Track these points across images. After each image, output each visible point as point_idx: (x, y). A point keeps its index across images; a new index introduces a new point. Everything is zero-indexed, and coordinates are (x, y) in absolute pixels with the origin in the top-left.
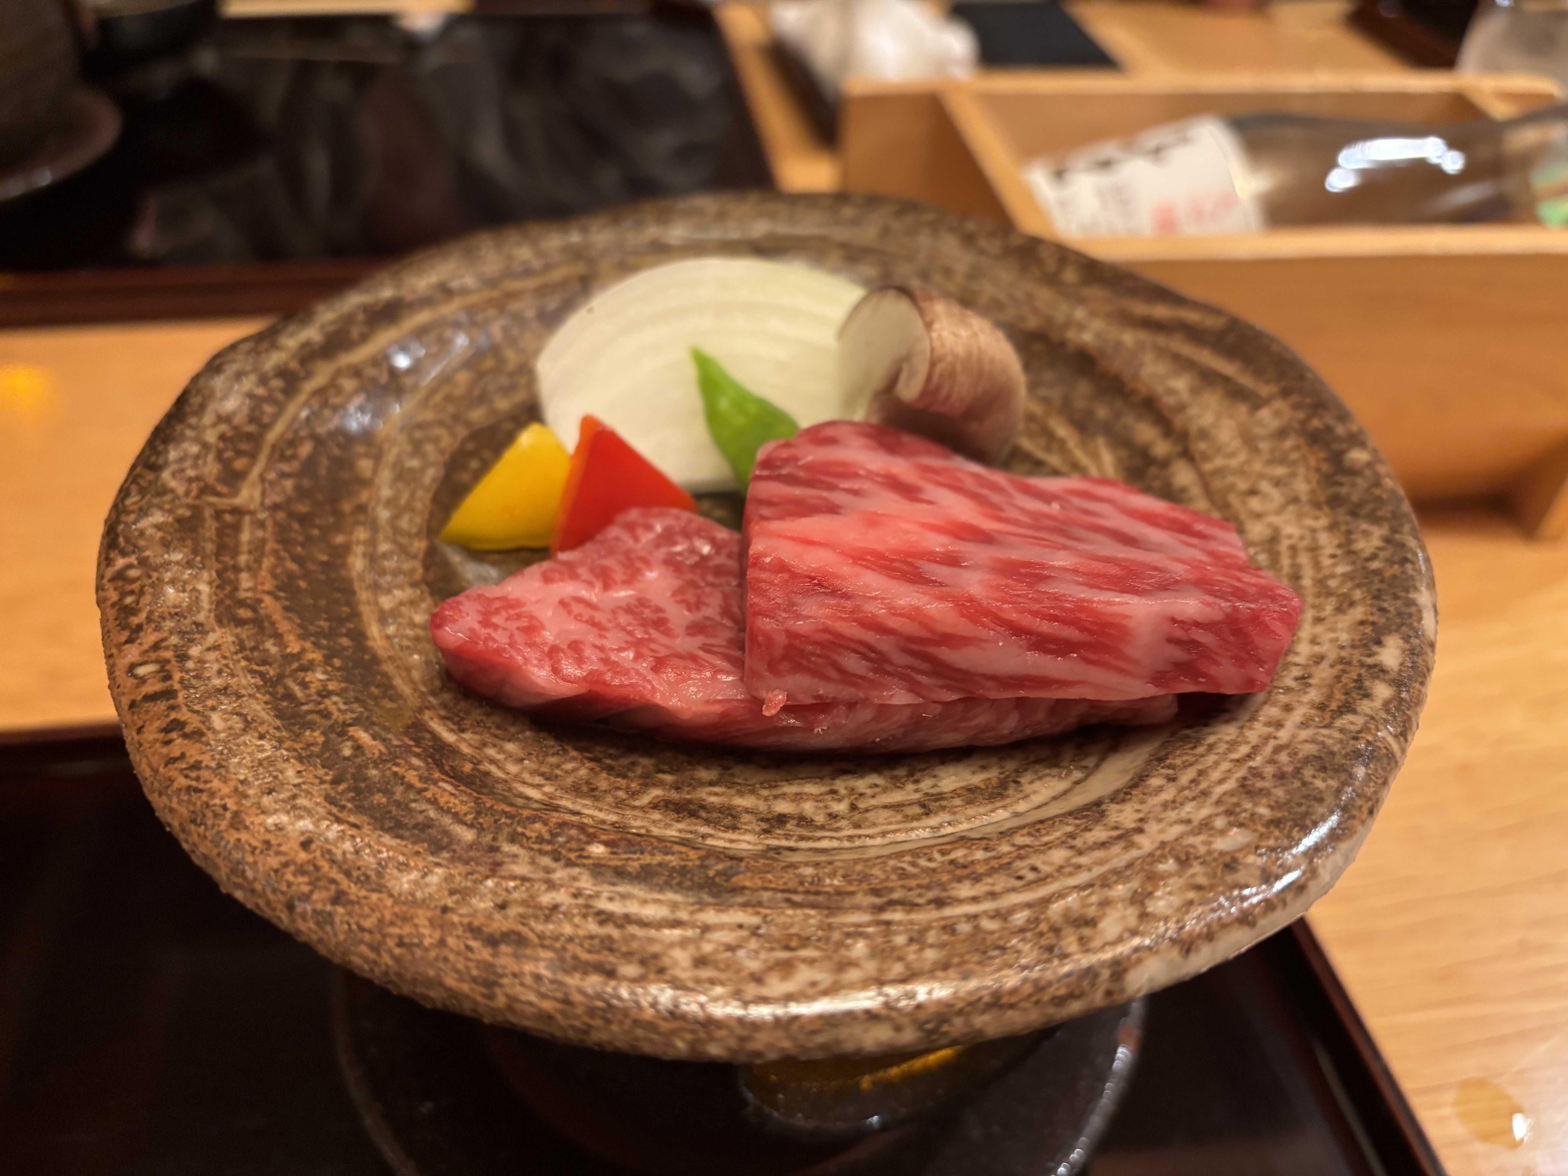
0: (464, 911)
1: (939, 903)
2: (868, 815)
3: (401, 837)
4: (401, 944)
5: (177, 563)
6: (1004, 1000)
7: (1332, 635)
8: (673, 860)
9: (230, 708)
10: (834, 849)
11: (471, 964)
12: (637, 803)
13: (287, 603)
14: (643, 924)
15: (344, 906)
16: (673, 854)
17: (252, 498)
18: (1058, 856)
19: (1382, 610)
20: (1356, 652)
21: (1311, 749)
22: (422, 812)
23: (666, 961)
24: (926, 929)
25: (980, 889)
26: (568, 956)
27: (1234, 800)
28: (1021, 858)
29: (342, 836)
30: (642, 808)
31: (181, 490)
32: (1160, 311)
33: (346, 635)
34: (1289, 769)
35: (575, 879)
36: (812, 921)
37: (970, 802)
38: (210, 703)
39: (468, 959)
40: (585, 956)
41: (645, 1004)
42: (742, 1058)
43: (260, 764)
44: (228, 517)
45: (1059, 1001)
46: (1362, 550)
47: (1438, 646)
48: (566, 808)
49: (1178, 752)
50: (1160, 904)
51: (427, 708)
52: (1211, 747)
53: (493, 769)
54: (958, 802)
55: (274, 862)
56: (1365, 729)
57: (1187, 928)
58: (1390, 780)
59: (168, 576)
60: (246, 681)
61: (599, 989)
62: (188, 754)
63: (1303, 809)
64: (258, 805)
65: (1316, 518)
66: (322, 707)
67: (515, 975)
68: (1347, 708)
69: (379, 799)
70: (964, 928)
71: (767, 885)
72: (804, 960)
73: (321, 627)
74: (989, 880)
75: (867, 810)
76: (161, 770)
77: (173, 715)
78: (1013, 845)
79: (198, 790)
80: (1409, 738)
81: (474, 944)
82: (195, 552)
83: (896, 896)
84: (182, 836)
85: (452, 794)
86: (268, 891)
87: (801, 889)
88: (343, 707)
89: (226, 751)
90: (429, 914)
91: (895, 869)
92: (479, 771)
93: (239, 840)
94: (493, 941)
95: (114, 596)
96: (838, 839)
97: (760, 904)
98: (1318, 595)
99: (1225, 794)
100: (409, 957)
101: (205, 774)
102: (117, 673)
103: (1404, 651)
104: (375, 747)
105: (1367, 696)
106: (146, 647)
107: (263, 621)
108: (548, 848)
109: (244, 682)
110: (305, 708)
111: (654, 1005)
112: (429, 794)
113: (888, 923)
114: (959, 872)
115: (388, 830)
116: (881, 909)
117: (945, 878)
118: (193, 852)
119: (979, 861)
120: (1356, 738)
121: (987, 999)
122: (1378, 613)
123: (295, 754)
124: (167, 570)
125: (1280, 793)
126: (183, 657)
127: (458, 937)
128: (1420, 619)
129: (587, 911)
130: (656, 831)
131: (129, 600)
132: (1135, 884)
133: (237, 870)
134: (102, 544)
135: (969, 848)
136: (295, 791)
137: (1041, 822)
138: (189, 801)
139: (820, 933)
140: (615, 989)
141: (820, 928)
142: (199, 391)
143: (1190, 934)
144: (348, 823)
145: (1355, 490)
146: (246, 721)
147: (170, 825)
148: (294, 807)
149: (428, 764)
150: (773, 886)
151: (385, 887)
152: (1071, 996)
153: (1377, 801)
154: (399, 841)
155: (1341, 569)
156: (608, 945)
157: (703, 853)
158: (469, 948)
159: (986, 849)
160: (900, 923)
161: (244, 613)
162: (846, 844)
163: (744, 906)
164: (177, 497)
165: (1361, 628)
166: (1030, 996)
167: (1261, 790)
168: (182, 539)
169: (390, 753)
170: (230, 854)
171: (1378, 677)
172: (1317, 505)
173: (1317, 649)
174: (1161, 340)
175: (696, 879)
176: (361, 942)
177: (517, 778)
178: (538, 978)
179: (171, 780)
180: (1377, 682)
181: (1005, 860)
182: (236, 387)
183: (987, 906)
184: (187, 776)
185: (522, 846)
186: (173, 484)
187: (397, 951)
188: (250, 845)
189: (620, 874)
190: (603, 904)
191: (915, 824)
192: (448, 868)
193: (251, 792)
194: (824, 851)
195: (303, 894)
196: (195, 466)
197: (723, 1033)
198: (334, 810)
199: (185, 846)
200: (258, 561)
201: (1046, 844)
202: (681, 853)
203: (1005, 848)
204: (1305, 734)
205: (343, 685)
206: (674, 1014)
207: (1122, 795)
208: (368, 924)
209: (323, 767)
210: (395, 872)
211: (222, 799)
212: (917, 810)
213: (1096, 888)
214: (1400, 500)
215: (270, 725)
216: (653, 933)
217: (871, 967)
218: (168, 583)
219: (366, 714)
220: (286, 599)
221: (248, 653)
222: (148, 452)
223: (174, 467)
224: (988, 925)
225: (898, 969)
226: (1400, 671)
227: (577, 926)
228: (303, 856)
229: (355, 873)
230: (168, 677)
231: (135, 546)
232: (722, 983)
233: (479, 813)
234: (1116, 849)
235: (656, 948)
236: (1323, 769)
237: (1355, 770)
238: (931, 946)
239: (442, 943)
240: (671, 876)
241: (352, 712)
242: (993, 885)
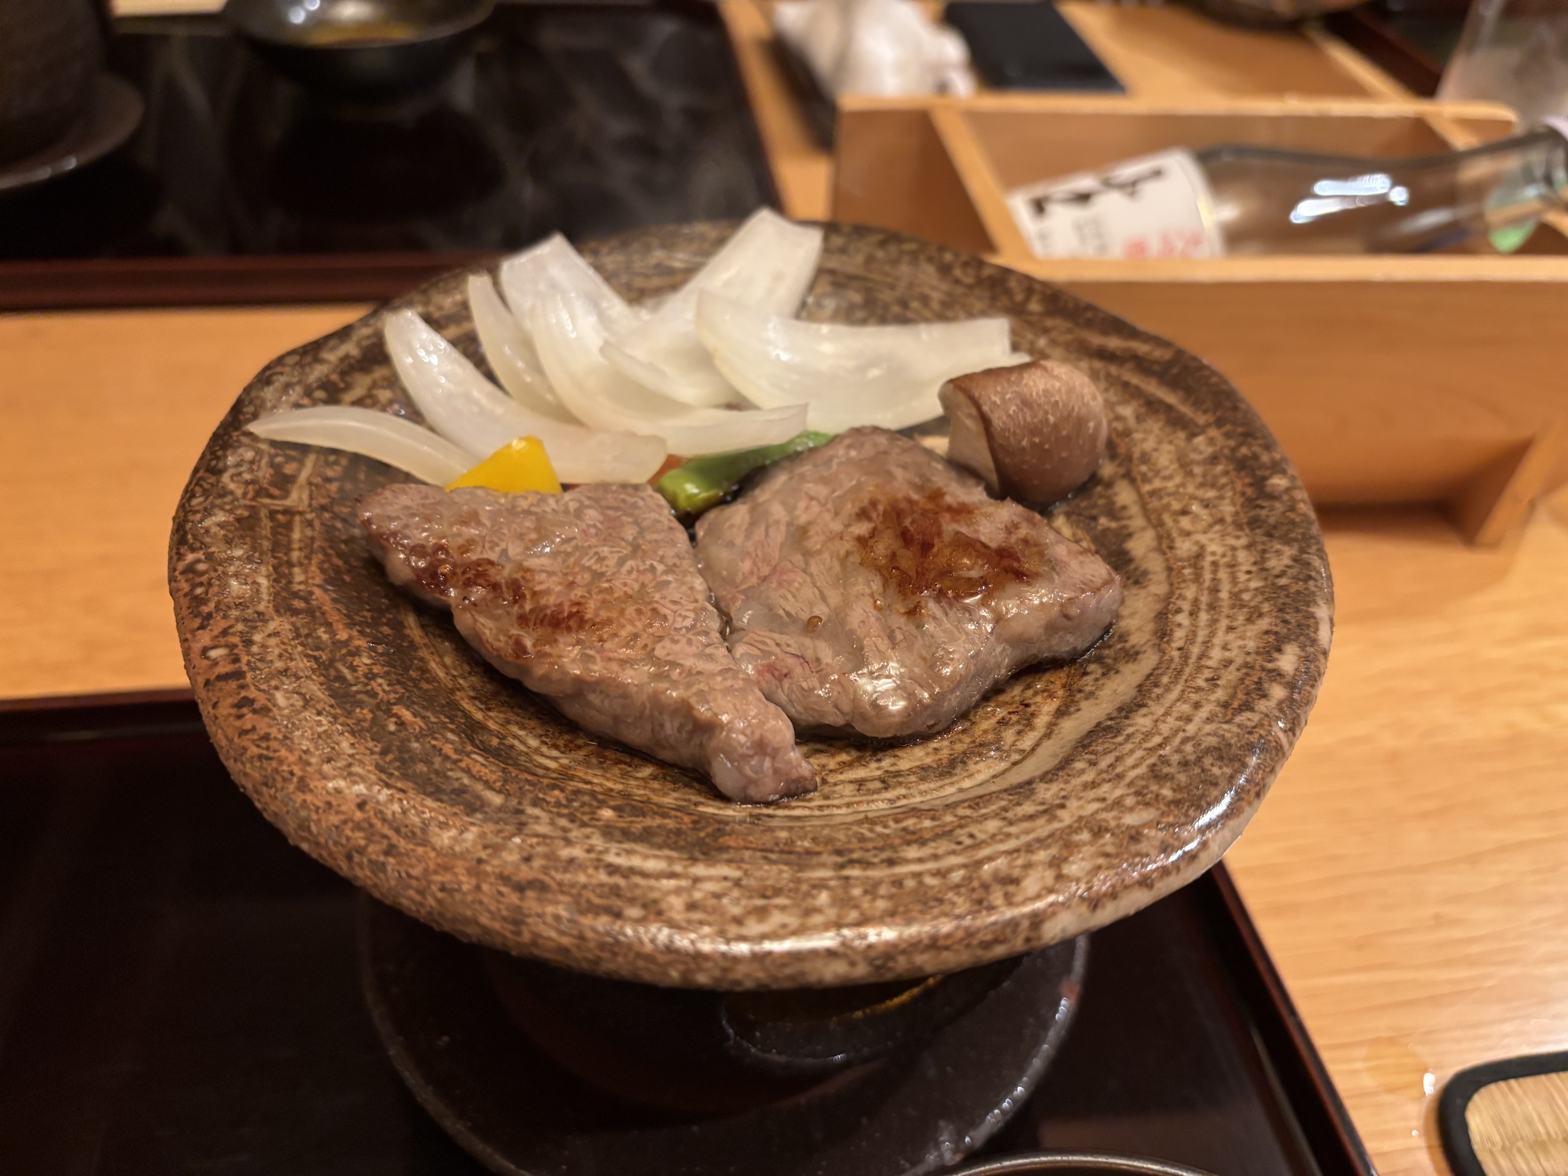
0: (495, 862)
1: (891, 862)
2: (837, 788)
3: (441, 801)
4: (443, 889)
5: (239, 559)
6: (941, 943)
7: (1241, 643)
8: (670, 823)
9: (291, 688)
10: (806, 817)
11: (502, 906)
12: (639, 775)
13: (334, 595)
14: (645, 875)
15: (394, 857)
16: (670, 818)
17: (300, 499)
18: (992, 825)
19: (1285, 622)
20: (1258, 658)
21: (1212, 741)
22: (457, 779)
23: (664, 906)
24: (877, 883)
25: (926, 851)
26: (583, 901)
27: (1144, 783)
28: (961, 826)
29: (391, 799)
30: (643, 779)
31: (239, 492)
32: (1114, 343)
33: (386, 624)
34: (1192, 758)
35: (588, 837)
36: (785, 875)
37: (923, 779)
38: (273, 683)
39: (499, 902)
40: (597, 901)
41: (646, 940)
42: (725, 986)
43: (319, 736)
44: (280, 517)
45: (986, 945)
46: (1274, 568)
47: (1332, 655)
48: (579, 777)
49: (1100, 741)
50: (1073, 868)
51: (458, 690)
52: (1129, 737)
53: (516, 743)
54: (913, 778)
55: (335, 819)
56: (1260, 725)
57: (1095, 888)
58: (1277, 769)
59: (232, 569)
60: (302, 665)
61: (608, 928)
62: (258, 727)
63: (1200, 792)
64: (320, 772)
65: (1238, 537)
66: (369, 688)
67: (539, 915)
68: (1247, 706)
69: (421, 768)
70: (910, 883)
71: (749, 845)
72: (777, 907)
73: (364, 617)
74: (933, 844)
75: (835, 784)
76: (236, 740)
77: (243, 693)
78: (956, 816)
79: (269, 758)
80: (1298, 733)
81: (503, 889)
82: (254, 549)
83: (855, 856)
84: (254, 797)
85: (482, 765)
86: (331, 843)
87: (776, 849)
88: (387, 688)
89: (290, 725)
90: (467, 865)
91: (856, 834)
92: (503, 744)
93: (305, 801)
94: (520, 888)
95: (185, 587)
96: (809, 808)
97: (742, 861)
98: (1233, 607)
99: (1137, 777)
100: (449, 900)
101: (274, 744)
102: (192, 655)
103: (1300, 657)
104: (415, 723)
105: (1265, 696)
106: (216, 632)
107: (314, 611)
108: (565, 811)
109: (301, 665)
110: (354, 688)
111: (653, 941)
112: (463, 765)
113: (847, 878)
114: (908, 837)
115: (430, 795)
116: (842, 866)
117: (897, 841)
118: (265, 810)
119: (926, 828)
120: (1250, 733)
121: (926, 941)
122: (1282, 625)
123: (347, 728)
124: (231, 565)
125: (1182, 778)
126: (249, 643)
127: (491, 884)
128: (1316, 630)
129: (598, 864)
130: (655, 799)
131: (199, 591)
132: (1054, 851)
133: (304, 825)
134: (171, 539)
135: (918, 817)
136: (350, 760)
137: (981, 797)
138: (261, 767)
139: (791, 885)
140: (622, 927)
141: (792, 881)
142: (251, 402)
143: (1098, 892)
144: (396, 788)
145: (1273, 513)
146: (305, 699)
147: (244, 787)
148: (350, 774)
149: (461, 738)
150: (753, 846)
151: (429, 842)
152: (996, 941)
153: (1264, 786)
154: (439, 804)
155: (1253, 584)
156: (615, 891)
157: (695, 818)
158: (500, 893)
159: (933, 819)
160: (857, 878)
161: (298, 604)
162: (817, 813)
163: (729, 862)
164: (237, 499)
165: (1266, 637)
166: (962, 940)
167: (1167, 775)
168: (242, 537)
169: (429, 729)
170: (297, 812)
171: (1275, 680)
172: (1239, 526)
173: (1227, 654)
174: (1114, 370)
175: (689, 839)
176: (410, 887)
177: (537, 751)
178: (557, 918)
179: (245, 749)
180: (1274, 684)
181: (947, 828)
182: (284, 398)
183: (931, 865)
184: (258, 746)
185: (543, 809)
186: (232, 486)
187: (440, 895)
188: (314, 805)
189: (627, 835)
190: (611, 858)
191: (875, 797)
192: (480, 826)
193: (313, 760)
194: (798, 818)
195: (360, 846)
196: (251, 470)
197: (709, 965)
198: (384, 777)
199: (258, 805)
200: (309, 558)
201: (983, 815)
202: (676, 817)
203: (949, 818)
204: (1208, 728)
205: (386, 669)
206: (670, 949)
207: (1050, 776)
208: (416, 872)
209: (373, 740)
210: (437, 830)
211: (289, 766)
212: (878, 785)
213: (1022, 854)
214: (1310, 523)
215: (325, 703)
216: (652, 882)
217: (832, 913)
218: (231, 576)
219: (407, 694)
220: (334, 591)
221: (303, 639)
222: (208, 457)
223: (231, 471)
224: (929, 881)
225: (853, 915)
226: (1295, 675)
227: (590, 876)
228: (359, 815)
229: (403, 830)
230: (236, 660)
231: (202, 543)
232: (709, 924)
233: (506, 781)
234: (1041, 821)
235: (655, 895)
236: (1221, 758)
237: (1247, 759)
238: (882, 897)
239: (478, 888)
240: (668, 837)
241: (395, 692)
242: (936, 848)
